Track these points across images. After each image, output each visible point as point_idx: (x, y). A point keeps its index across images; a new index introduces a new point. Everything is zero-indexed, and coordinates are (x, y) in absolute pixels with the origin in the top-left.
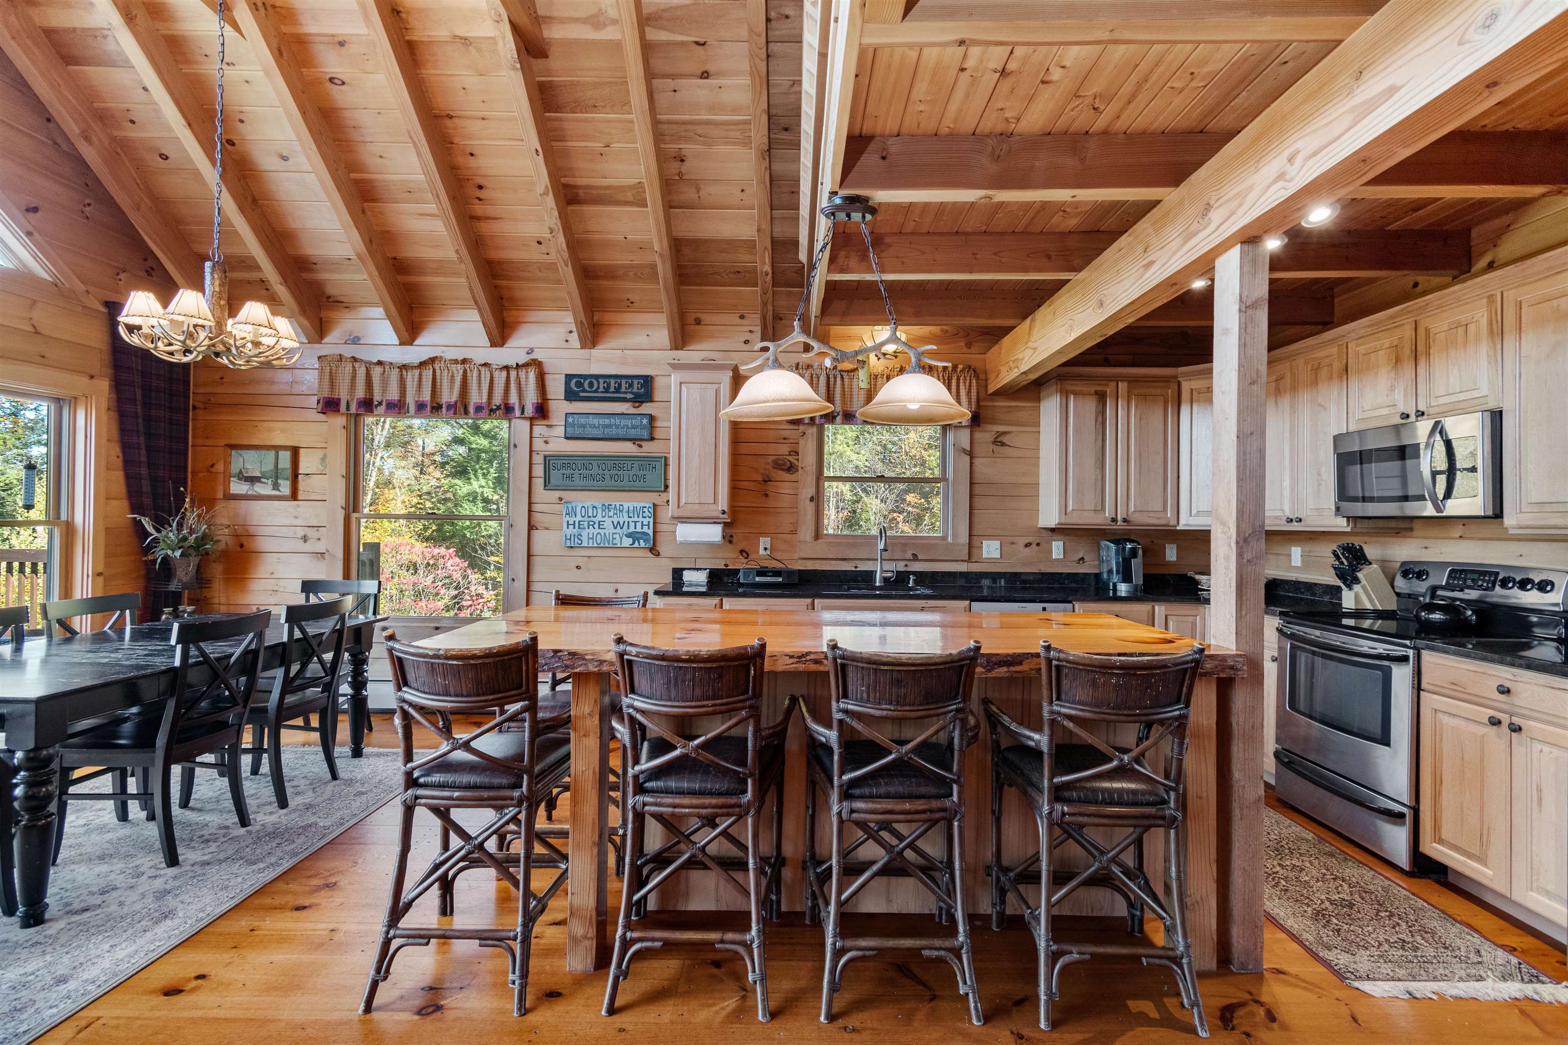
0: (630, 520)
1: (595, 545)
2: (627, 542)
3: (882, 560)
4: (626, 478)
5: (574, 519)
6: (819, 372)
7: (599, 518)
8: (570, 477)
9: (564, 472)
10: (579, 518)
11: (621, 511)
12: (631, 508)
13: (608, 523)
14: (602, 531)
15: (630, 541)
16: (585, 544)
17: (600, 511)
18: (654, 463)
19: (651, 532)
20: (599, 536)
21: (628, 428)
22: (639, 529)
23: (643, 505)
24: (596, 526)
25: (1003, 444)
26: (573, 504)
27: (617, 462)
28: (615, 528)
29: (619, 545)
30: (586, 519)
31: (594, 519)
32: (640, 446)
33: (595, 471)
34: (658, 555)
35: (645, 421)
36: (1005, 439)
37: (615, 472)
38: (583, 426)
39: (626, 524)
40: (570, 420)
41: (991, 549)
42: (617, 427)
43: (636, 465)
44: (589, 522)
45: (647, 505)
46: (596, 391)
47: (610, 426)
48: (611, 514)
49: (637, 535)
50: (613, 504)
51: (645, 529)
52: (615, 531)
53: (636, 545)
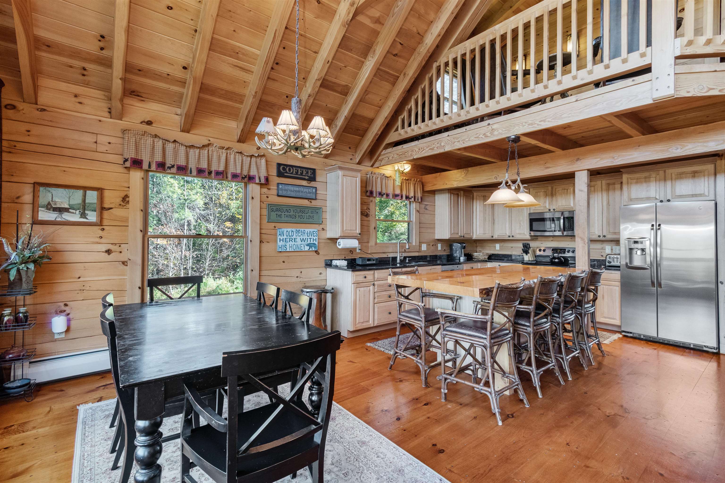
0: (308, 237)
1: (293, 250)
2: (307, 248)
3: (399, 252)
4: (305, 217)
5: (283, 237)
6: (378, 176)
7: (294, 237)
8: (280, 216)
9: (277, 213)
10: (285, 237)
11: (304, 233)
12: (309, 232)
13: (298, 240)
14: (296, 243)
15: (308, 247)
16: (288, 250)
17: (295, 233)
18: (317, 210)
19: (317, 243)
20: (294, 246)
21: (307, 193)
22: (312, 242)
23: (313, 230)
24: (293, 241)
25: (427, 209)
26: (283, 230)
27: (302, 209)
28: (302, 242)
29: (303, 250)
30: (288, 237)
31: (292, 237)
32: (311, 202)
33: (292, 213)
34: (319, 254)
35: (314, 190)
36: (427, 207)
37: (300, 214)
38: (287, 190)
39: (306, 239)
40: (280, 187)
41: (424, 247)
42: (302, 192)
43: (310, 211)
44: (290, 239)
45: (315, 230)
46: (292, 173)
47: (299, 191)
48: (300, 235)
49: (311, 245)
50: (301, 230)
51: (315, 242)
52: (302, 243)
53: (311, 250)
